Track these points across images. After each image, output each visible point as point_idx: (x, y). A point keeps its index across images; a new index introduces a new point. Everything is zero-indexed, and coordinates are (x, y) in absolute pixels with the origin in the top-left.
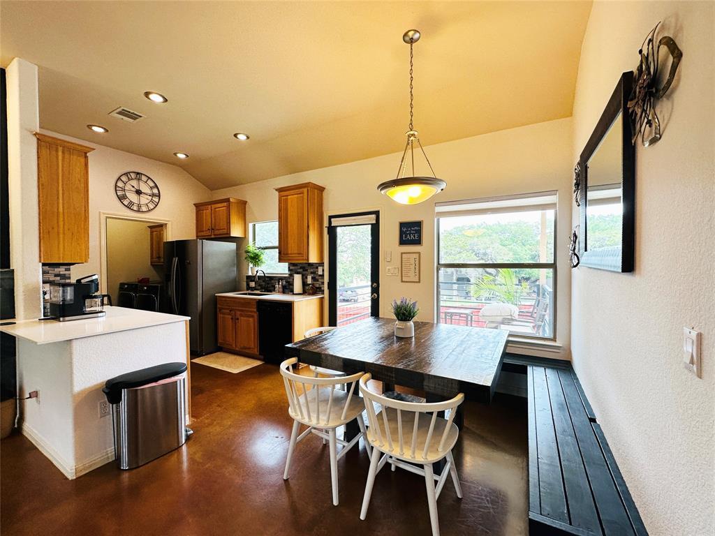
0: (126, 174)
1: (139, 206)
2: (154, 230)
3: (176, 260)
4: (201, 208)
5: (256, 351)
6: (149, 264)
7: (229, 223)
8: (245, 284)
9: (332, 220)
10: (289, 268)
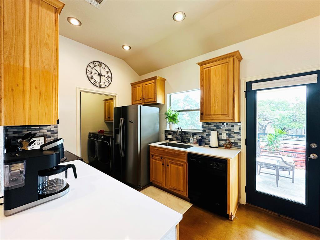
0: (93, 62)
1: (100, 84)
2: (107, 102)
3: (122, 120)
4: (135, 86)
5: (186, 194)
6: (104, 121)
7: (155, 94)
8: (164, 136)
9: (253, 84)
10: (203, 126)
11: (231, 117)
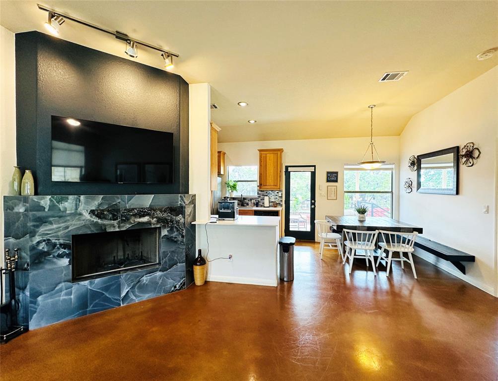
9: (289, 168)
10: (258, 193)
11: (278, 187)
